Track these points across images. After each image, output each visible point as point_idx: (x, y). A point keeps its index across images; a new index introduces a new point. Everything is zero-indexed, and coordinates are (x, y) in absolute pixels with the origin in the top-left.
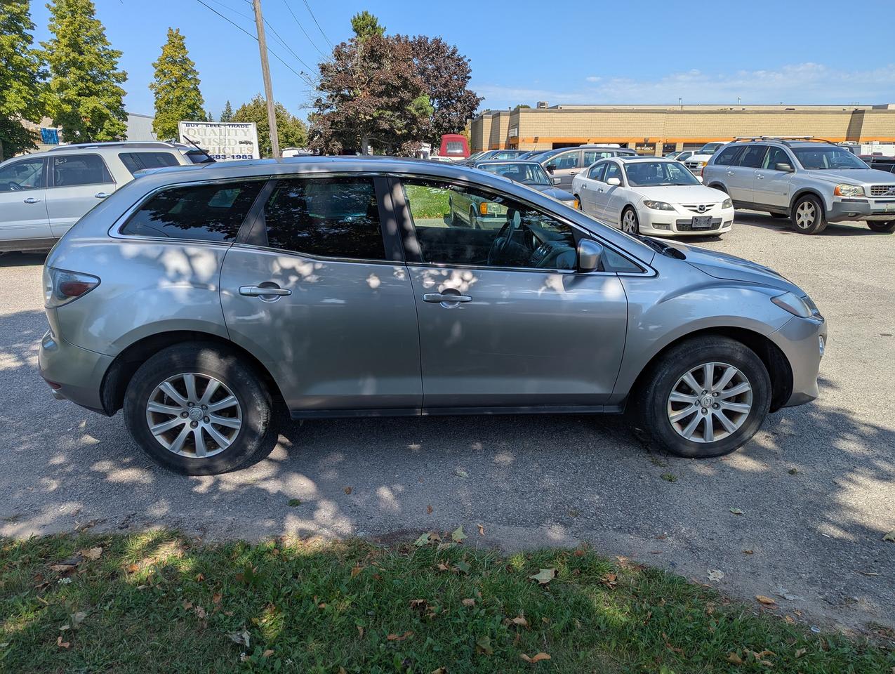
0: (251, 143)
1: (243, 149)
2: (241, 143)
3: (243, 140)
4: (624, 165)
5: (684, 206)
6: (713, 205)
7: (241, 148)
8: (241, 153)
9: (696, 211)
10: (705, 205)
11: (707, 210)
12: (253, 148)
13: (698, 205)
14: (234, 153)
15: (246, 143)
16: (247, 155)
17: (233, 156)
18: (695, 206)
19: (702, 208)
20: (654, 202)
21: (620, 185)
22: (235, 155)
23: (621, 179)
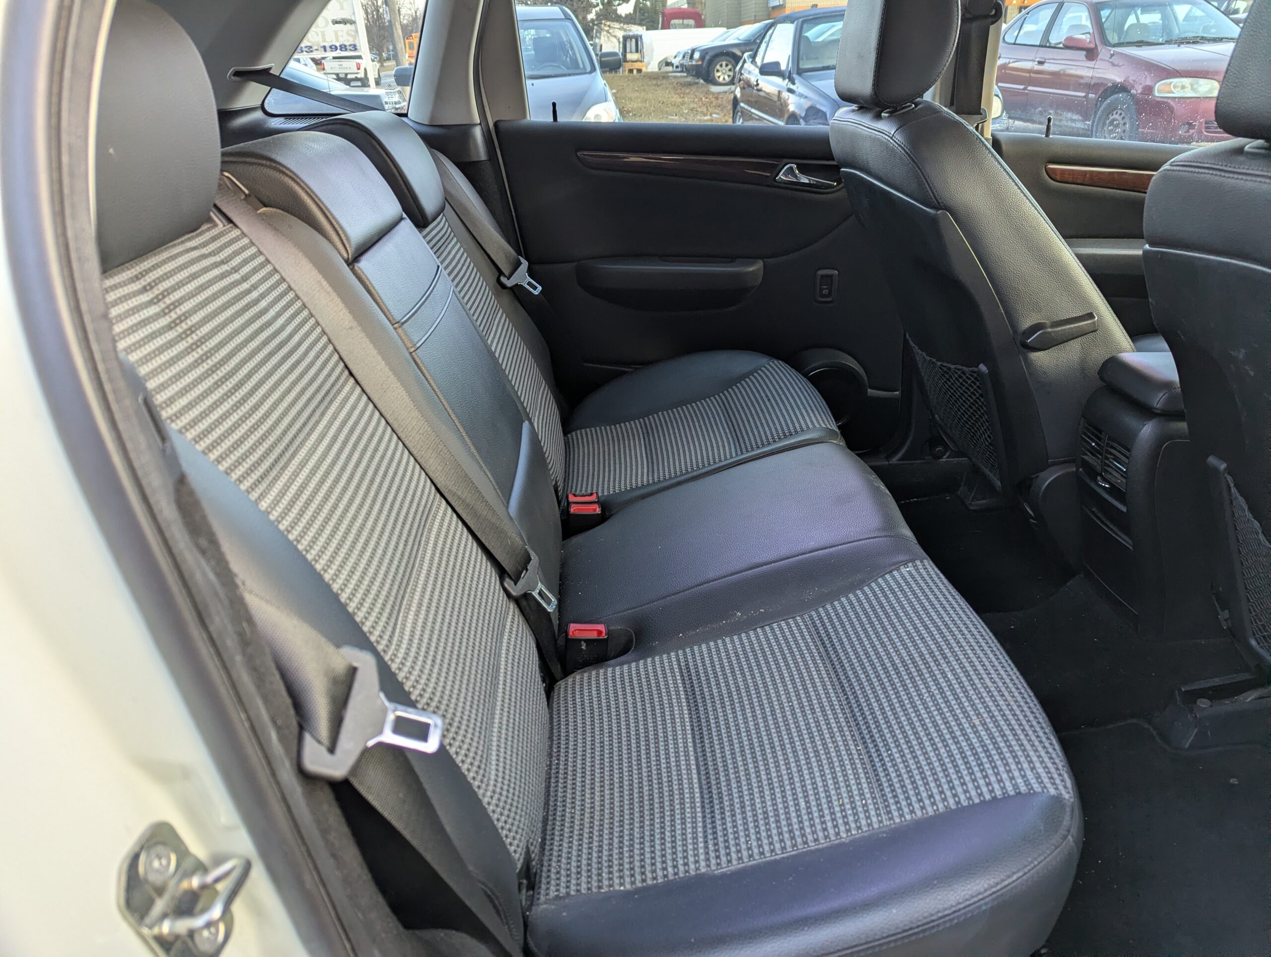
0: (352, 22)
1: (340, 34)
2: (336, 22)
3: (338, 17)
7: (336, 33)
8: (337, 40)
12: (357, 31)
14: (324, 41)
15: (344, 22)
16: (347, 43)
17: (324, 48)
22: (327, 45)
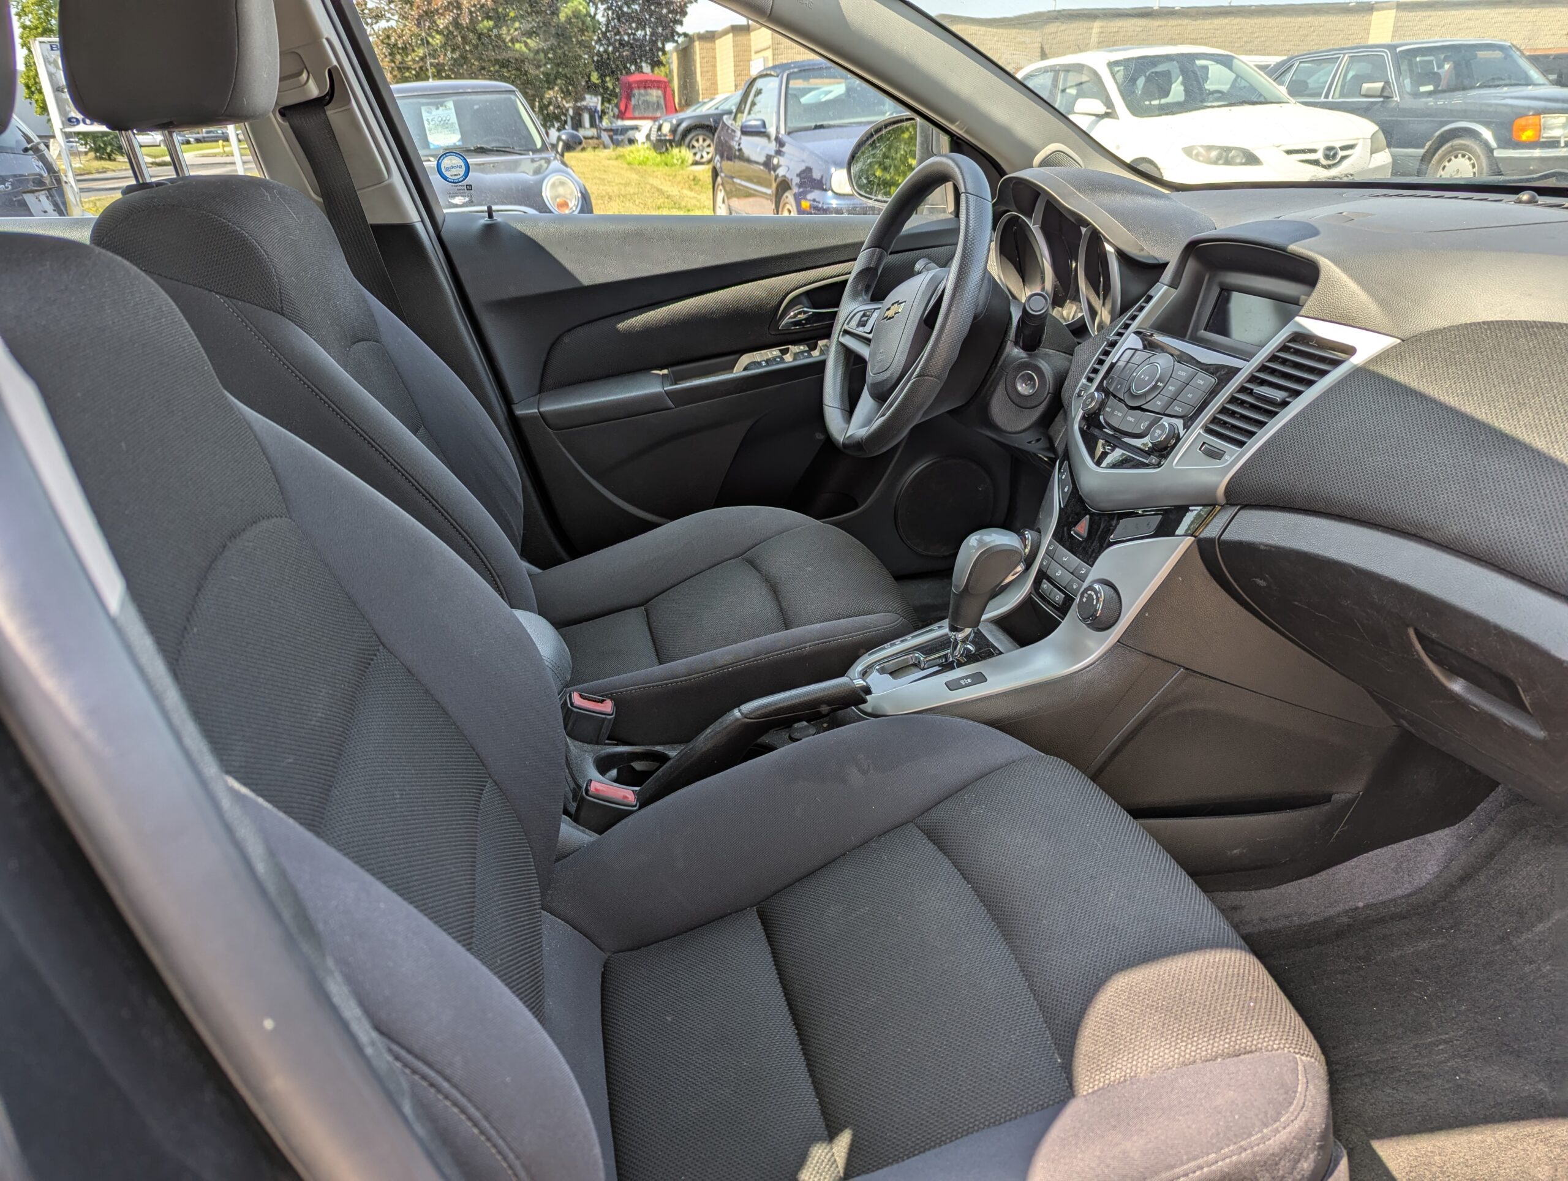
4: (1111, 65)
5: (1289, 152)
6: (1351, 147)
9: (1316, 163)
10: (1337, 145)
11: (1344, 158)
13: (1321, 147)
18: (1314, 151)
19: (1330, 153)
20: (1210, 148)
21: (1107, 115)
23: (1108, 103)
